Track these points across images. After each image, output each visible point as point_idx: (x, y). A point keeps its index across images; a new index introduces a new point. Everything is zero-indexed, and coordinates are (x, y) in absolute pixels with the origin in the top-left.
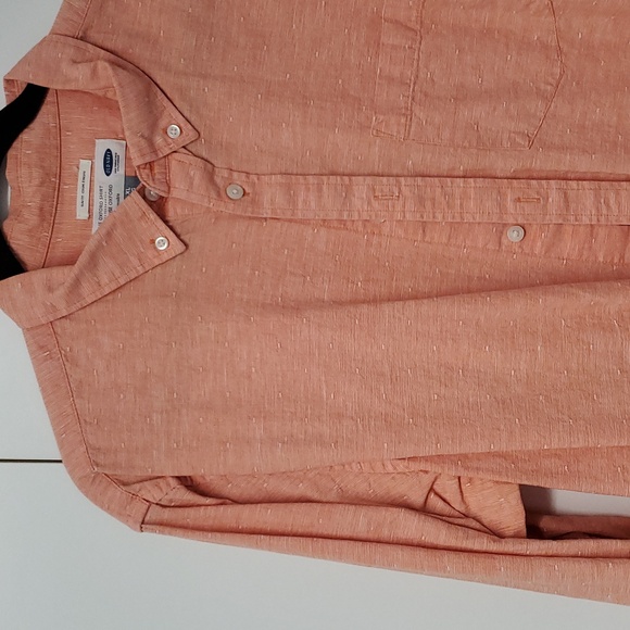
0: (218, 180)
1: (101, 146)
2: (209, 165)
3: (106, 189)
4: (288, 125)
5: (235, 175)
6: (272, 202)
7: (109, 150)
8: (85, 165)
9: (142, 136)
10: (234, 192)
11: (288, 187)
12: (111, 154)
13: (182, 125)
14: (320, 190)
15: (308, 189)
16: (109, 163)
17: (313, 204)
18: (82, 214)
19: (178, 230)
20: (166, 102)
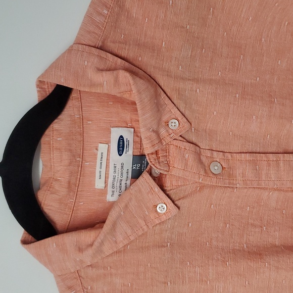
0: (204, 159)
1: (116, 134)
2: (198, 148)
3: (118, 167)
4: (257, 117)
5: (215, 153)
6: (244, 175)
7: (121, 137)
8: (103, 148)
9: (153, 131)
10: (215, 169)
11: (254, 163)
12: (123, 140)
13: (179, 119)
14: (278, 165)
15: (269, 165)
16: (121, 146)
17: (273, 176)
18: (99, 184)
19: (173, 197)
20: (167, 101)
